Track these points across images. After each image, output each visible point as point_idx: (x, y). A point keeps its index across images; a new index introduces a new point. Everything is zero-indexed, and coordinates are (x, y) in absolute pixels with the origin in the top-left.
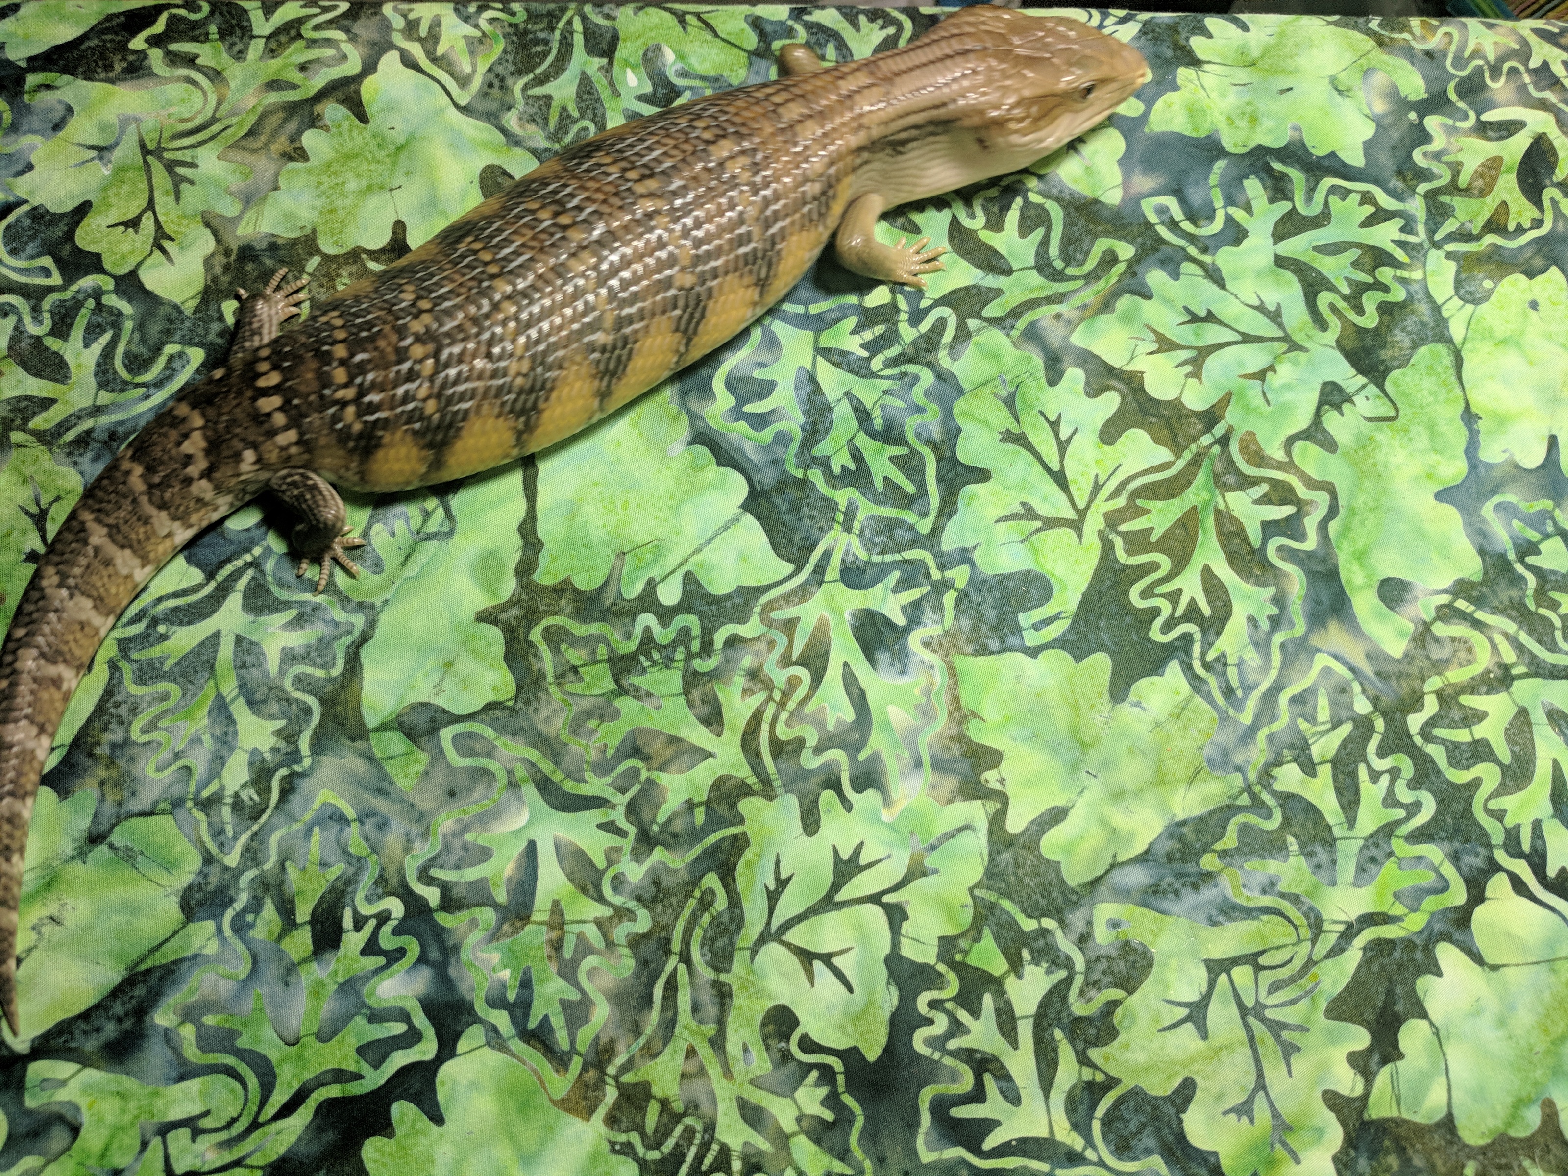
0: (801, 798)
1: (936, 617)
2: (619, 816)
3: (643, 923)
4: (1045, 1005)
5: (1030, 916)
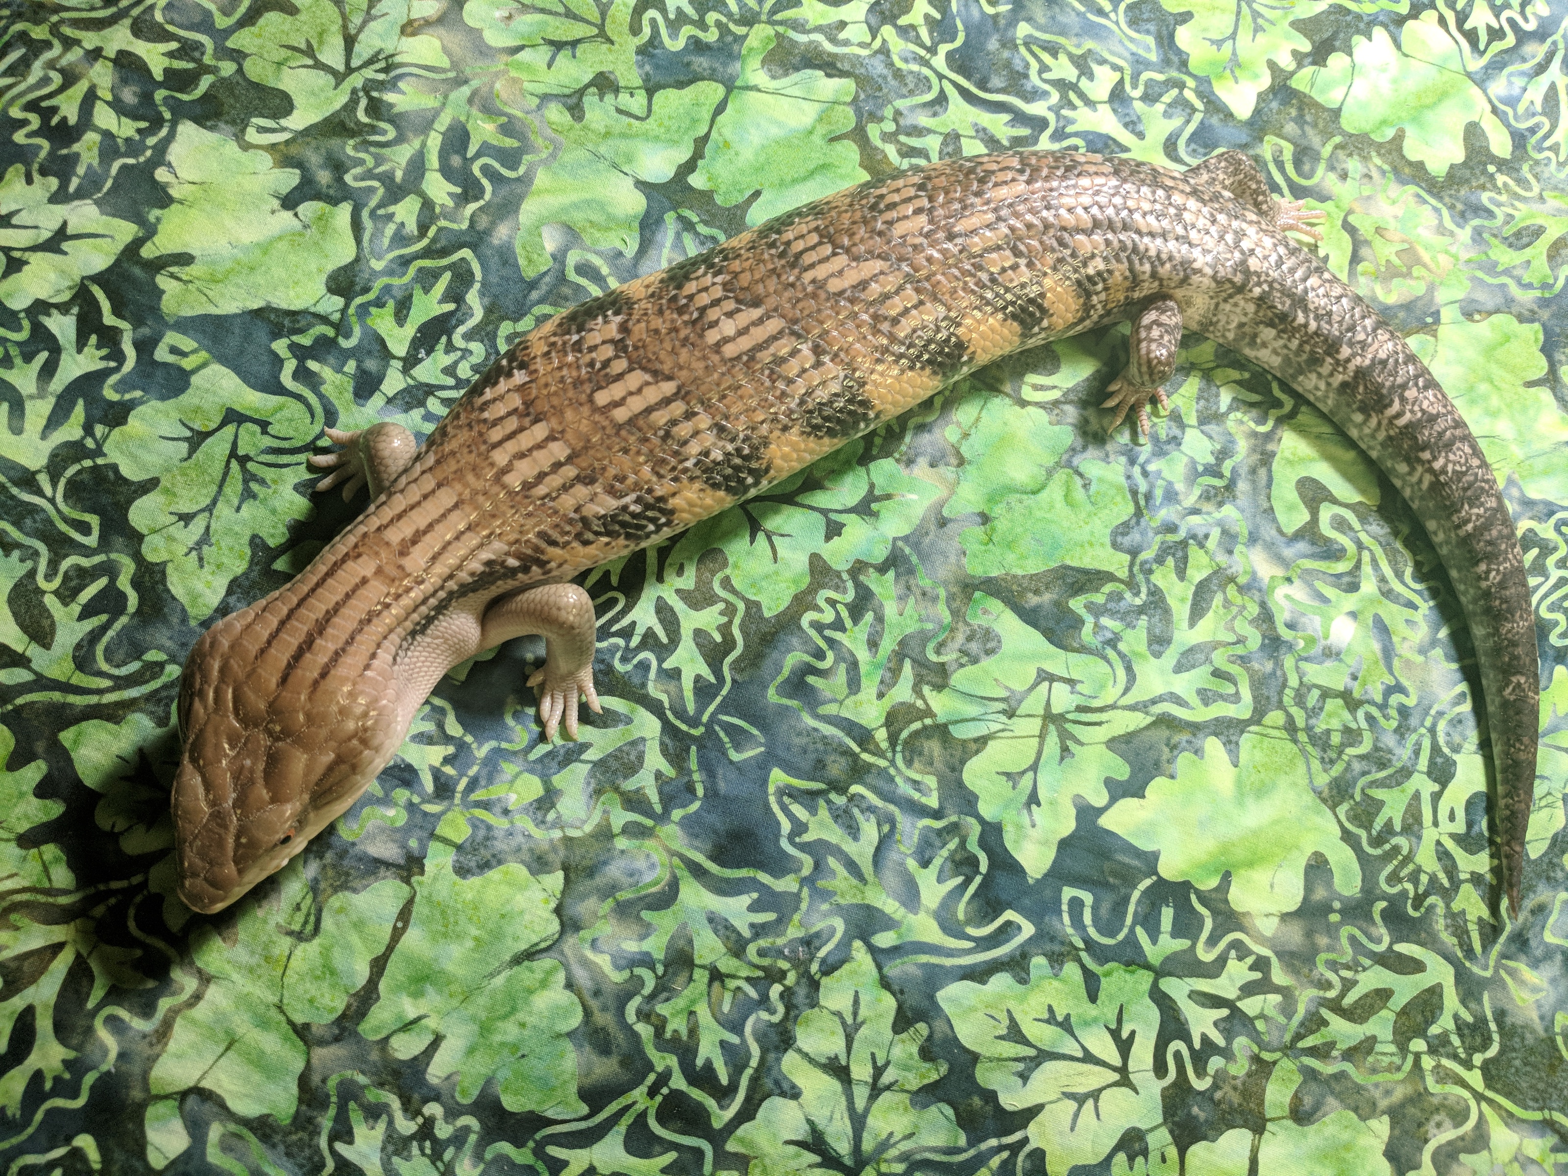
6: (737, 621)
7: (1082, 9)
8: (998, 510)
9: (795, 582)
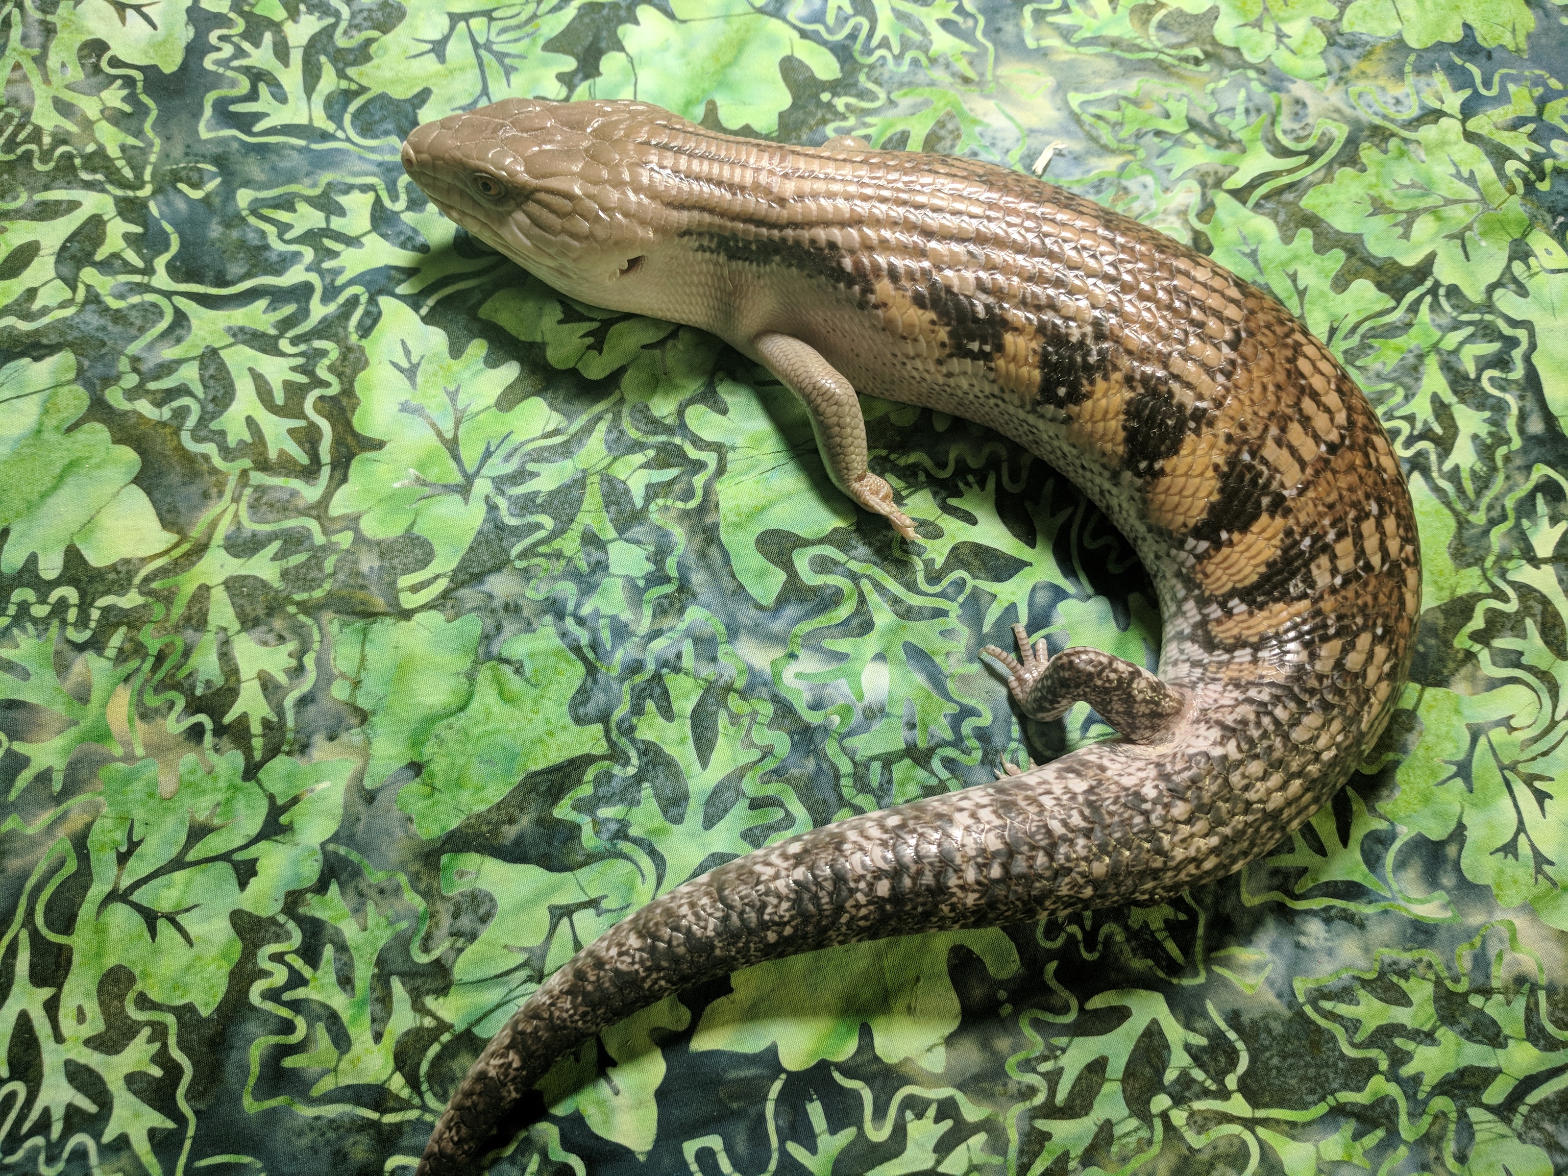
6: (172, 1041)
7: (302, 143)
8: (429, 750)
9: (224, 956)
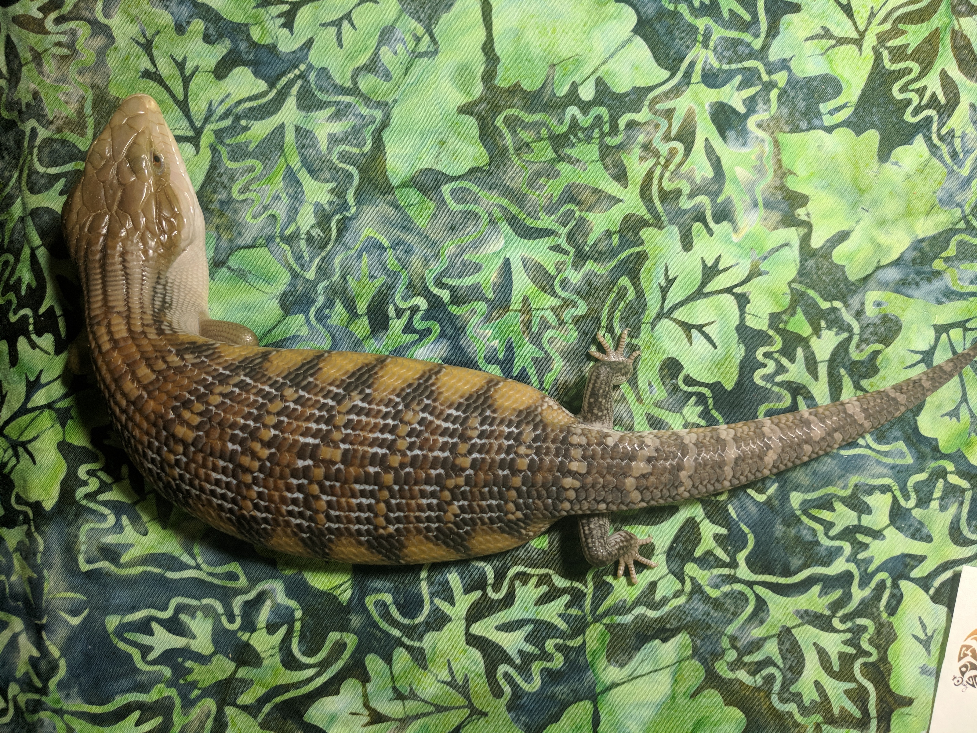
0: (681, 227)
1: (765, 107)
2: (562, 241)
3: (582, 308)
4: (835, 354)
5: (826, 300)
